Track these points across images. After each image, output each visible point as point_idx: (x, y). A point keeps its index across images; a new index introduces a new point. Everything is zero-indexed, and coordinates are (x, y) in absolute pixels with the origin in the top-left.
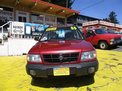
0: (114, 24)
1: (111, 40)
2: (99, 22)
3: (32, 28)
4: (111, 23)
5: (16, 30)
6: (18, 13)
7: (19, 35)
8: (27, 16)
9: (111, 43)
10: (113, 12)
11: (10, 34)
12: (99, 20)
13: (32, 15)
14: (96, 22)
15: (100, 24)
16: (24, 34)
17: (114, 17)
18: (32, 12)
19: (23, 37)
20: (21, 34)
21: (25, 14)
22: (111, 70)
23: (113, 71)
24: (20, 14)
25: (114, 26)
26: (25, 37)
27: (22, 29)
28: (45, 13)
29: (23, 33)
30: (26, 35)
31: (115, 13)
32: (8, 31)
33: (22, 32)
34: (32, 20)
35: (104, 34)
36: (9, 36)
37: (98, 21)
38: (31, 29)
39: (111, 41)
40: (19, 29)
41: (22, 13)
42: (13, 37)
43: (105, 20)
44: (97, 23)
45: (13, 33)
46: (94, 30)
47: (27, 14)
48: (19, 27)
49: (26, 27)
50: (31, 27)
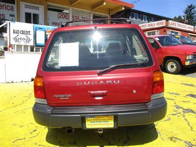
0: (193, 27)
1: (188, 57)
2: (167, 24)
3: (47, 34)
4: (187, 25)
5: (18, 37)
6: (24, 6)
7: (24, 46)
8: (40, 11)
9: (187, 63)
10: (191, 5)
11: (8, 45)
12: (167, 19)
13: (49, 9)
14: (163, 23)
15: (169, 26)
16: (32, 45)
17: (192, 14)
18: (48, 5)
19: (32, 50)
20: (28, 44)
21: (37, 8)
22: (186, 120)
23: (189, 124)
24: (27, 8)
25: (193, 31)
26: (35, 49)
27: (28, 36)
28: (72, 7)
29: (32, 43)
30: (37, 46)
31: (194, 8)
32: (5, 39)
33: (28, 40)
34: (48, 19)
35: (175, 45)
36: (6, 49)
37: (165, 21)
38: (46, 36)
39: (188, 59)
40: (23, 36)
41: (30, 6)
42: (13, 50)
43: (178, 19)
44: (164, 25)
45: (13, 42)
46: (157, 39)
47: (40, 8)
48: (23, 32)
49: (37, 32)
50: (45, 32)
